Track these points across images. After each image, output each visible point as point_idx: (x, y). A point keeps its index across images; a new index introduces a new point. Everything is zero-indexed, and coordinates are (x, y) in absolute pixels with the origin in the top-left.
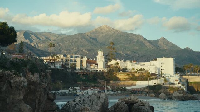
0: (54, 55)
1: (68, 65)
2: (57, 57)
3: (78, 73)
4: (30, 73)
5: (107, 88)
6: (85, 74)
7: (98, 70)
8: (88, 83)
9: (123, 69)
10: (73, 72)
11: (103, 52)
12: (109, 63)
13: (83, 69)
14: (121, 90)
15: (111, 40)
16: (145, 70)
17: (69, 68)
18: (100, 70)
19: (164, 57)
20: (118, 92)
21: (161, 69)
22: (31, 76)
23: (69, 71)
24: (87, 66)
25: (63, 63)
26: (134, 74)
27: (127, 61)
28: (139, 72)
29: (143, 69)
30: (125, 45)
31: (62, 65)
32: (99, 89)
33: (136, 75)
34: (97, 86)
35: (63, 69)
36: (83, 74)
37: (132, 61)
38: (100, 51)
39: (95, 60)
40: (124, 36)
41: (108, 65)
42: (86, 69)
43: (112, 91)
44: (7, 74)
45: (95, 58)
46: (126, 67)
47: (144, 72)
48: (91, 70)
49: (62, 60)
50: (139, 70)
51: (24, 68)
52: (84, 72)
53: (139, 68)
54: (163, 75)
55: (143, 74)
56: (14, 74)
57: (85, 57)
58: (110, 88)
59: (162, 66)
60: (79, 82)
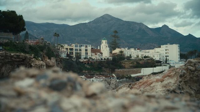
0: (59, 45)
1: (73, 54)
2: (62, 46)
3: (82, 62)
4: (47, 57)
5: (113, 76)
6: (90, 62)
7: (103, 58)
8: (93, 71)
9: (128, 57)
10: (78, 61)
11: (107, 41)
12: (114, 52)
13: (87, 58)
14: (126, 78)
15: (113, 29)
16: (149, 57)
17: (74, 57)
18: (105, 59)
19: (168, 44)
20: (124, 79)
21: (166, 56)
22: (48, 60)
23: (74, 60)
24: (92, 55)
25: (67, 52)
26: (138, 61)
27: (131, 49)
28: (143, 59)
29: (148, 56)
30: (127, 34)
31: (67, 54)
32: (104, 78)
33: (141, 62)
34: (102, 75)
35: (68, 58)
36: (88, 63)
37: (137, 49)
38: (104, 39)
39: (99, 48)
40: (126, 25)
41: (113, 53)
42: (91, 58)
43: (117, 79)
44: (28, 57)
45: (99, 47)
46: (130, 55)
47: (149, 59)
48: (95, 59)
49: (67, 49)
50: (143, 57)
51: (41, 53)
52: (89, 61)
53: (143, 55)
54: (168, 62)
55: (148, 62)
56: (34, 58)
57: (89, 46)
58: (115, 76)
59: (166, 53)
60: (84, 71)
